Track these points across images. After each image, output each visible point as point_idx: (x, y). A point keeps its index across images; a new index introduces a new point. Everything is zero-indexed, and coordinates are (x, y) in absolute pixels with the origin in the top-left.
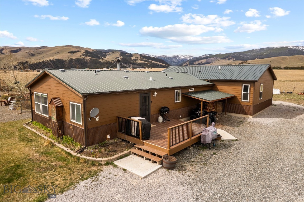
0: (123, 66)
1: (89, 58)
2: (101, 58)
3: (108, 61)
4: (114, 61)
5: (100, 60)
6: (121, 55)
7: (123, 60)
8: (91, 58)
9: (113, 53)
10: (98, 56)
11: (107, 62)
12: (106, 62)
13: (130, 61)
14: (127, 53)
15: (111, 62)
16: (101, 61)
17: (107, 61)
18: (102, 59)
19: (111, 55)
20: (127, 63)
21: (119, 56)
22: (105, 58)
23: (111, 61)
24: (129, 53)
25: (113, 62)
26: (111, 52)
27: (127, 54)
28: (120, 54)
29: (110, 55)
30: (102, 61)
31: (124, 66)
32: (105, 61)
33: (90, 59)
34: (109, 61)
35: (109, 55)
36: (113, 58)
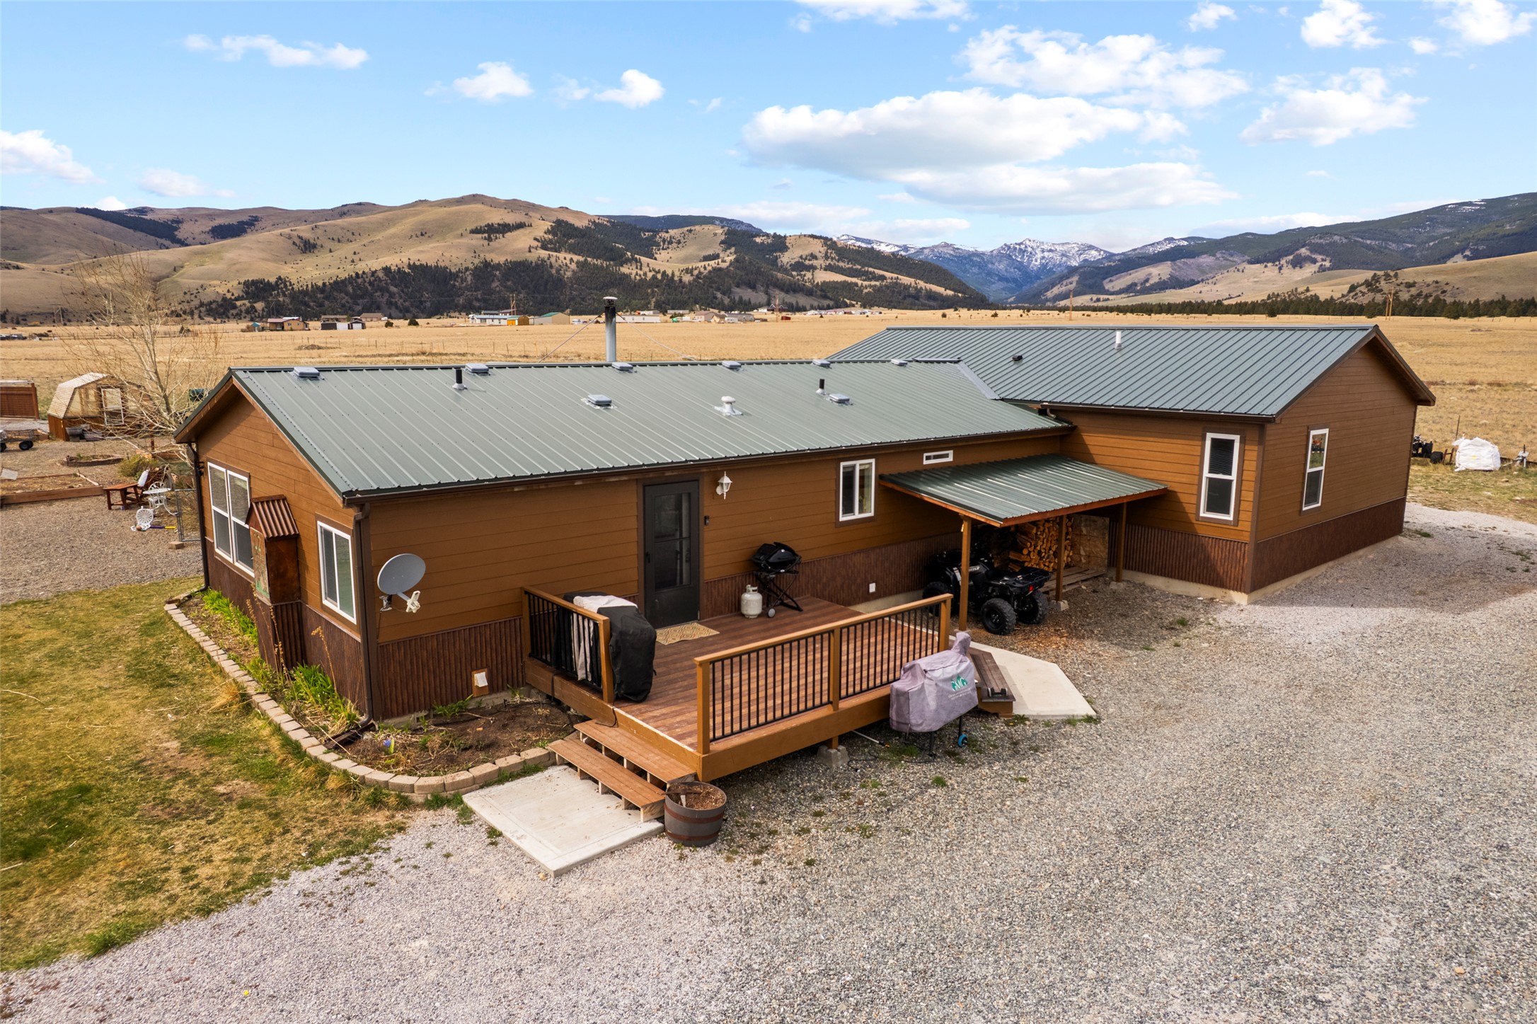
0: (737, 298)
1: (571, 260)
2: (628, 261)
3: (664, 272)
4: (696, 272)
5: (625, 270)
6: (727, 244)
7: (737, 268)
8: (581, 259)
9: (690, 231)
10: (612, 249)
11: (661, 281)
12: (654, 277)
13: (772, 276)
14: (759, 233)
15: (676, 278)
16: (627, 276)
17: (659, 276)
18: (634, 267)
19: (679, 242)
20: (758, 286)
21: (717, 249)
22: (651, 256)
23: (677, 273)
24: (767, 235)
25: (687, 278)
26: (680, 230)
27: (758, 240)
28: (723, 237)
29: (675, 245)
30: (634, 272)
31: (741, 298)
32: (650, 275)
33: (578, 263)
34: (669, 272)
35: (670, 243)
36: (686, 259)
